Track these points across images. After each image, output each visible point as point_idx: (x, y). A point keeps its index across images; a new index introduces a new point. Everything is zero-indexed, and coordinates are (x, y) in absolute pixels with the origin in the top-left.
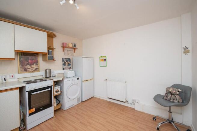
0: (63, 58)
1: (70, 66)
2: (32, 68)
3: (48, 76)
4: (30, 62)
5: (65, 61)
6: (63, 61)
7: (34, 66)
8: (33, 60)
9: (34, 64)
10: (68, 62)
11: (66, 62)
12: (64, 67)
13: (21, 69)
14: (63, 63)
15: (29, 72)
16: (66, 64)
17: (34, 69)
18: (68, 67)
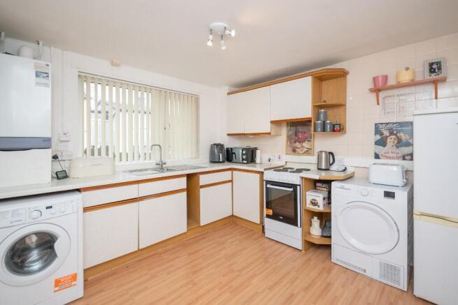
0: (376, 124)
1: (406, 150)
2: (303, 147)
3: (323, 167)
4: (300, 137)
5: (386, 133)
6: (378, 131)
7: (306, 145)
8: (305, 133)
9: (305, 141)
10: (402, 135)
11: (391, 133)
12: (380, 150)
13: (289, 148)
14: (378, 137)
15: (299, 154)
16: (391, 141)
17: (305, 150)
18: (397, 151)
